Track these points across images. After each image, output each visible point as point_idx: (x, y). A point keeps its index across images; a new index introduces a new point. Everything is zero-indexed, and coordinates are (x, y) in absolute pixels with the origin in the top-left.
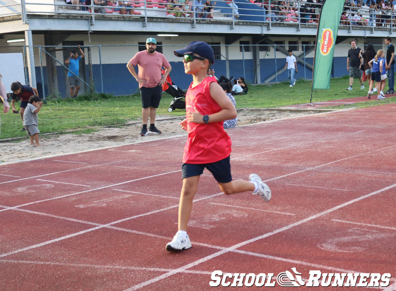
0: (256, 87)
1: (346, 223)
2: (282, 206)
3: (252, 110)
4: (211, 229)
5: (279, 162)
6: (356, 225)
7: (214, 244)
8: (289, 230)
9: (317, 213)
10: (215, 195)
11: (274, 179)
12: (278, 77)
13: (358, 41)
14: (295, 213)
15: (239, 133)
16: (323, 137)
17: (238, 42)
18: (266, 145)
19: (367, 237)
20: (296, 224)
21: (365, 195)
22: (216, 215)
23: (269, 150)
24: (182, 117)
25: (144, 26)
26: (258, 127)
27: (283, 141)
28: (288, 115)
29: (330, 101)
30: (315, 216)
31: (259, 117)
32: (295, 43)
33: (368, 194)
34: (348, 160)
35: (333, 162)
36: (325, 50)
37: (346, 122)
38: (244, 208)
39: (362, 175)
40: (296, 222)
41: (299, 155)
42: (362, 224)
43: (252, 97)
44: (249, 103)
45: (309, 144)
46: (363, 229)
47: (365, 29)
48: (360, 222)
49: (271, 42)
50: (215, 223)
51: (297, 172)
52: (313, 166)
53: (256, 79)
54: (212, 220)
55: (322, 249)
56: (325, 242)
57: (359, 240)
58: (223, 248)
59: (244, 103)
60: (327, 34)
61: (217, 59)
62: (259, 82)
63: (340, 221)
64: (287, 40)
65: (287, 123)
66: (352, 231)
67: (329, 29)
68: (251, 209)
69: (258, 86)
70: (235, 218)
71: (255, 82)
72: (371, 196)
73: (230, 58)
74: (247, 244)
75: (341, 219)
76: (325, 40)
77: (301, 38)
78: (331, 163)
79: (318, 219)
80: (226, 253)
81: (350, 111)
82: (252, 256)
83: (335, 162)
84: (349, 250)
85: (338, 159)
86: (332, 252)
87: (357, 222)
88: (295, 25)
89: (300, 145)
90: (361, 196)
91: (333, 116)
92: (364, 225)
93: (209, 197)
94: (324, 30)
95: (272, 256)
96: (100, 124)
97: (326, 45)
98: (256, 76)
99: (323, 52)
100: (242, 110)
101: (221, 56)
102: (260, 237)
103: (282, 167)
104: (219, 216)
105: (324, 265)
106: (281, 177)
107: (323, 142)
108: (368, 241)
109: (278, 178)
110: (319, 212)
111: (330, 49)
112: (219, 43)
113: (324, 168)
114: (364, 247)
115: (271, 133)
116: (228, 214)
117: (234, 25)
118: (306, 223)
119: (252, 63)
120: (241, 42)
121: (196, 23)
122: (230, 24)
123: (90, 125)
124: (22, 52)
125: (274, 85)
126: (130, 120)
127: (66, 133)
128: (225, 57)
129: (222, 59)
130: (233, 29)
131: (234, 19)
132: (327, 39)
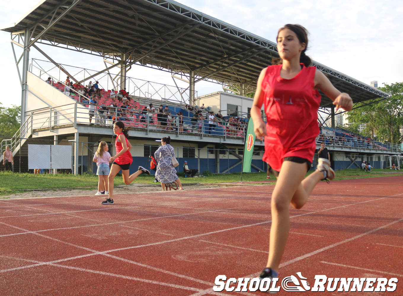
8: (160, 244)
12: (230, 171)
17: (206, 147)
20: (169, 241)
21: (238, 227)
25: (147, 134)
36: (249, 148)
38: (141, 229)
41: (210, 204)
49: (227, 148)
60: (250, 138)
61: (193, 157)
64: (237, 148)
67: (252, 135)
68: (146, 230)
73: (201, 157)
88: (241, 138)
94: (249, 135)
97: (250, 145)
98: (217, 169)
100: (196, 184)
101: (195, 156)
117: (203, 137)
118: (177, 241)
119: (215, 161)
120: (208, 148)
121: (179, 134)
122: (200, 135)
123: (94, 186)
124: (72, 145)
125: (227, 174)
126: (120, 185)
127: (77, 189)
128: (198, 156)
129: (196, 157)
130: (202, 139)
131: (203, 133)
132: (250, 141)
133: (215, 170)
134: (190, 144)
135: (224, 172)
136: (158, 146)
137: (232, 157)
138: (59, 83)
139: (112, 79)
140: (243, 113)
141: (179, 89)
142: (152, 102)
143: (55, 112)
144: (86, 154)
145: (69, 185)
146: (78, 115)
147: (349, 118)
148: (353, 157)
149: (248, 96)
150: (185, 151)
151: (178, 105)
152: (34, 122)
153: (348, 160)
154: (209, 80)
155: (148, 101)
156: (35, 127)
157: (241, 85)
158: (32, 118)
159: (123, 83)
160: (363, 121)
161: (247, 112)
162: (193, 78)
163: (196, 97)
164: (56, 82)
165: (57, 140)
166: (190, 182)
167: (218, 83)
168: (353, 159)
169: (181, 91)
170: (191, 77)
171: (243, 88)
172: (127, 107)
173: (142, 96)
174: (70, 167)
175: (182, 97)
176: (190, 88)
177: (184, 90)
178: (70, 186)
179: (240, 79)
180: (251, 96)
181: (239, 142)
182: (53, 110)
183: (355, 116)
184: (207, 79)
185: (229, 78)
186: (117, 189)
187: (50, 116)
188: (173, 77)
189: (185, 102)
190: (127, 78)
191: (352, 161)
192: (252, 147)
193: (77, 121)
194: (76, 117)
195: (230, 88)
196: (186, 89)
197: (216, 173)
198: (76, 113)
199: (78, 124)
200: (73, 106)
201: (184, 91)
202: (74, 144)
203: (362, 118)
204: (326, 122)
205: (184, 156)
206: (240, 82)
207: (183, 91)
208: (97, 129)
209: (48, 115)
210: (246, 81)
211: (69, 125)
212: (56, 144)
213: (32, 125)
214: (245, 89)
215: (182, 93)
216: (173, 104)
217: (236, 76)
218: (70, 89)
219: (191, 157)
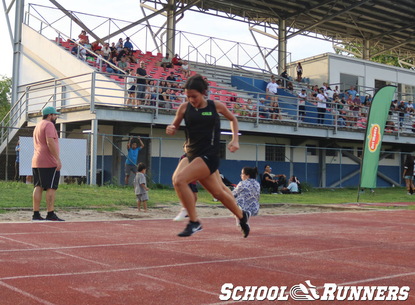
0: (318, 190)
12: (343, 183)
24: (215, 206)
36: (373, 147)
53: (321, 183)
60: (375, 130)
61: (281, 160)
62: (324, 186)
64: (356, 146)
71: (320, 185)
73: (295, 161)
76: (373, 136)
88: (363, 130)
94: (373, 126)
96: (127, 204)
97: (373, 141)
98: (321, 181)
99: (371, 148)
100: (283, 205)
101: (286, 158)
117: (298, 127)
119: (317, 168)
120: (307, 145)
121: (259, 123)
122: (293, 125)
123: (116, 204)
124: (87, 139)
125: (338, 190)
126: (159, 204)
127: (89, 209)
128: (290, 159)
129: (287, 160)
130: (297, 131)
131: (298, 122)
132: (375, 135)
133: (318, 182)
134: (276, 138)
135: (333, 186)
136: (225, 141)
137: (347, 161)
138: (69, 41)
139: (152, 35)
140: (367, 89)
141: (262, 49)
142: (217, 70)
143: (63, 87)
144: (109, 152)
145: (77, 202)
146: (97, 92)
149: (376, 60)
150: (269, 151)
151: (259, 75)
152: (30, 102)
154: (311, 34)
155: (211, 69)
156: (31, 110)
157: (364, 43)
158: (27, 97)
159: (171, 41)
161: (374, 87)
162: (284, 32)
163: (288, 61)
164: (65, 39)
165: (65, 131)
166: (272, 202)
167: (326, 40)
169: (265, 52)
170: (280, 30)
171: (368, 47)
172: (177, 79)
173: (201, 61)
174: (83, 173)
175: (266, 62)
176: (279, 48)
177: (269, 51)
178: (78, 204)
179: (363, 32)
180: (382, 59)
181: (359, 137)
182: (61, 84)
184: (307, 32)
185: (344, 31)
186: (153, 210)
187: (54, 93)
188: (251, 30)
189: (270, 70)
190: (176, 32)
192: (377, 145)
193: (95, 101)
194: (93, 95)
195: (346, 47)
196: (273, 50)
197: (320, 187)
198: (93, 88)
199: (96, 106)
200: (90, 77)
201: (269, 53)
202: (90, 138)
205: (266, 159)
206: (361, 37)
207: (267, 53)
208: (127, 113)
209: (51, 91)
210: (372, 35)
211: (82, 108)
212: (62, 138)
213: (27, 107)
214: (370, 49)
215: (266, 56)
216: (250, 73)
217: (356, 27)
218: (87, 51)
219: (279, 160)
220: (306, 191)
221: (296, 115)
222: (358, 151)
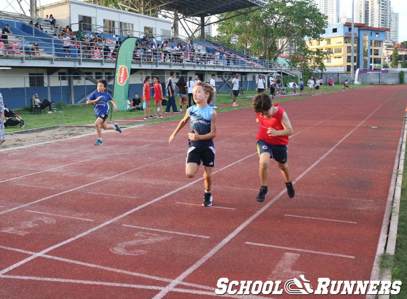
0: (71, 107)
1: (134, 228)
2: (83, 212)
3: (66, 127)
4: (25, 235)
5: (83, 172)
6: (141, 229)
7: (26, 250)
8: (88, 235)
9: (110, 219)
10: (31, 203)
11: (79, 188)
13: (147, 72)
14: (94, 219)
15: (55, 147)
16: (118, 150)
17: (57, 73)
18: (75, 157)
19: (150, 240)
20: (94, 229)
21: (149, 201)
22: (31, 222)
23: (76, 162)
26: (70, 141)
27: (87, 154)
28: (93, 130)
29: (126, 119)
30: (109, 221)
31: (71, 132)
32: (100, 74)
33: (152, 200)
34: (137, 170)
35: (125, 172)
36: (121, 81)
37: (136, 137)
38: (53, 215)
39: (147, 184)
40: (94, 227)
41: (100, 166)
42: (146, 228)
43: (66, 116)
44: (65, 121)
45: (108, 156)
46: (146, 233)
47: (151, 63)
48: (144, 227)
49: (83, 74)
50: (29, 229)
51: (97, 182)
52: (110, 176)
54: (27, 226)
55: (114, 252)
56: (116, 246)
57: (143, 244)
58: (34, 253)
59: (60, 121)
60: (122, 70)
62: (73, 102)
63: (129, 226)
64: (94, 72)
65: (92, 138)
66: (138, 235)
67: (125, 66)
68: (59, 215)
69: (72, 106)
70: (46, 224)
71: (70, 103)
72: (154, 203)
73: (51, 85)
74: (54, 249)
75: (129, 224)
76: (121, 74)
77: (105, 70)
78: (123, 173)
79: (111, 224)
80: (36, 258)
81: (140, 128)
82: (57, 260)
83: (127, 172)
84: (135, 253)
85: (129, 170)
86: (122, 256)
87: (142, 226)
88: (100, 61)
89: (100, 157)
90: (146, 203)
91: (127, 132)
92: (148, 229)
93: (27, 205)
94: (120, 66)
95: (73, 260)
97: (122, 78)
99: (119, 82)
100: (59, 126)
102: (64, 243)
103: (85, 177)
104: (33, 223)
105: (114, 268)
106: (84, 186)
107: (118, 154)
108: (151, 245)
109: (82, 187)
110: (113, 218)
111: (126, 81)
112: (43, 74)
113: (119, 177)
114: (146, 250)
115: (79, 146)
116: (39, 221)
117: (54, 61)
118: (102, 228)
119: (68, 89)
121: (25, 59)
122: (50, 60)
128: (47, 84)
129: (45, 85)
130: (53, 63)
131: (54, 56)
133: (69, 100)
134: (38, 69)
135: (79, 102)
137: (89, 83)
140: (98, 27)
147: (221, 29)
148: (226, 77)
150: (32, 79)
153: (220, 80)
160: (237, 32)
161: (103, 25)
168: (226, 79)
175: (21, 6)
181: (98, 65)
183: (227, 26)
189: (25, 13)
191: (225, 82)
203: (235, 29)
204: (195, 35)
205: (30, 85)
215: (20, 2)
219: (40, 86)
220: (62, 109)
221: (52, 51)
222: (96, 76)
